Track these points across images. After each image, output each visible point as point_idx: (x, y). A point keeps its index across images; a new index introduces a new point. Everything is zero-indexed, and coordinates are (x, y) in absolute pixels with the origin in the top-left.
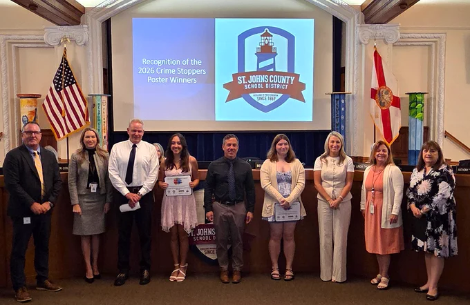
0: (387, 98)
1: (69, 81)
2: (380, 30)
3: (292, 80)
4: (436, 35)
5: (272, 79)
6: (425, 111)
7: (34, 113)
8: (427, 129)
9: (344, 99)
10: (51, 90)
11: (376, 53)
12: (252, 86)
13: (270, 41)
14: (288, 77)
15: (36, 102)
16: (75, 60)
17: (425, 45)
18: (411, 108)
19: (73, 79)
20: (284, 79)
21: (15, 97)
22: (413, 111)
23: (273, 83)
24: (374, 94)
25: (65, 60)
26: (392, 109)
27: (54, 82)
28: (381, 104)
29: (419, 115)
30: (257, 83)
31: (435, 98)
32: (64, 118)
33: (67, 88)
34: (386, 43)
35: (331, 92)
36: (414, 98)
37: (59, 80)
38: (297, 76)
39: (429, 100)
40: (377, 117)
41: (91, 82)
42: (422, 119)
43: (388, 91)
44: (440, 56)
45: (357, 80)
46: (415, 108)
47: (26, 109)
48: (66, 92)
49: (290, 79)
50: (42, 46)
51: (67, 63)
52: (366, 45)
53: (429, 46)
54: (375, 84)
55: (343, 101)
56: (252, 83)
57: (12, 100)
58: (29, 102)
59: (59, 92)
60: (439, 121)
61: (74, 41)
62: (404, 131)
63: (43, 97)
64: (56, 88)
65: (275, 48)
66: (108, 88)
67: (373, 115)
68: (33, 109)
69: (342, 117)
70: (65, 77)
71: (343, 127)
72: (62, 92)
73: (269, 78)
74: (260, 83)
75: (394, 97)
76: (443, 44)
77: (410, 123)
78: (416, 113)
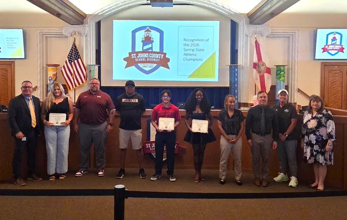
0: (263, 68)
1: (76, 56)
2: (259, 28)
5: (151, 55)
6: (286, 76)
7: (56, 75)
8: (287, 87)
10: (66, 62)
11: (256, 42)
12: (140, 59)
13: (150, 34)
15: (57, 69)
16: (80, 44)
17: (286, 37)
18: (277, 75)
19: (79, 56)
20: (157, 56)
21: (45, 65)
22: (278, 76)
23: (151, 58)
25: (74, 45)
26: (266, 75)
27: (68, 58)
28: (259, 72)
29: (282, 78)
31: (292, 69)
32: (73, 78)
33: (76, 61)
34: (262, 36)
35: (230, 64)
36: (279, 69)
37: (71, 56)
38: (165, 54)
39: (288, 70)
40: (257, 79)
41: (89, 57)
42: (284, 81)
43: (264, 64)
44: (295, 44)
45: (245, 58)
46: (279, 74)
47: (51, 73)
48: (74, 63)
49: (161, 56)
50: (61, 36)
51: (76, 47)
52: (250, 36)
53: (289, 38)
54: (255, 60)
55: (236, 70)
57: (43, 67)
58: (53, 68)
59: (71, 64)
60: (294, 82)
61: (80, 34)
62: (273, 88)
63: (61, 66)
64: (69, 61)
65: (153, 38)
66: (98, 61)
67: (255, 78)
68: (55, 73)
69: (236, 79)
70: (75, 54)
71: (236, 85)
72: (72, 63)
73: (149, 55)
74: (144, 58)
75: (267, 68)
76: (297, 36)
77: (277, 83)
78: (280, 77)
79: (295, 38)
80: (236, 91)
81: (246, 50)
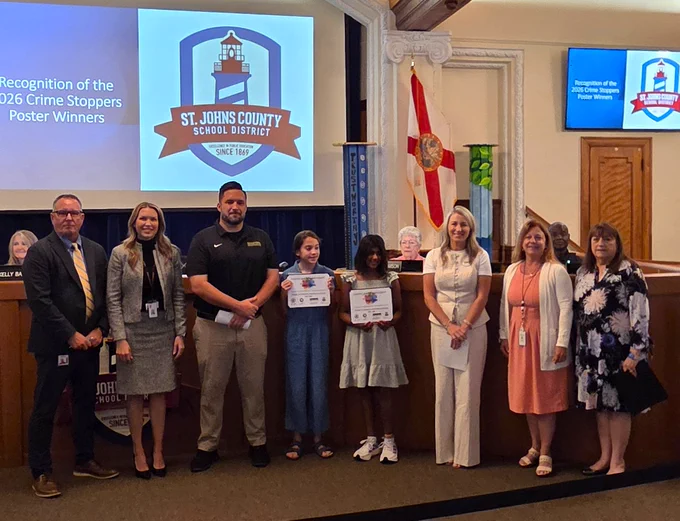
0: (433, 153)
2: (421, 40)
3: (278, 121)
4: (507, 53)
5: (243, 118)
6: (495, 174)
8: (498, 204)
9: (365, 155)
11: (414, 78)
12: (208, 130)
13: (238, 53)
14: (271, 116)
17: (493, 68)
18: (472, 170)
20: (263, 119)
22: (476, 174)
23: (244, 125)
24: (413, 145)
26: (443, 172)
28: (424, 163)
29: (485, 181)
30: (216, 126)
31: (509, 154)
34: (431, 63)
35: (344, 140)
36: (477, 155)
38: (286, 114)
39: (501, 156)
40: (417, 183)
42: (489, 187)
43: (435, 141)
44: (516, 87)
45: (386, 124)
46: (477, 169)
49: (273, 119)
52: (398, 64)
53: (500, 70)
54: (413, 130)
55: (362, 158)
56: (207, 125)
60: (516, 189)
65: (248, 66)
67: (412, 180)
69: (362, 185)
71: (363, 200)
73: (236, 117)
74: (222, 125)
75: (445, 151)
76: (520, 67)
77: (472, 194)
78: (480, 178)
79: (516, 72)
80: (363, 217)
81: (389, 102)
